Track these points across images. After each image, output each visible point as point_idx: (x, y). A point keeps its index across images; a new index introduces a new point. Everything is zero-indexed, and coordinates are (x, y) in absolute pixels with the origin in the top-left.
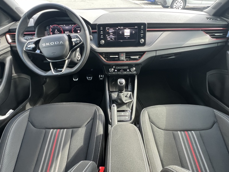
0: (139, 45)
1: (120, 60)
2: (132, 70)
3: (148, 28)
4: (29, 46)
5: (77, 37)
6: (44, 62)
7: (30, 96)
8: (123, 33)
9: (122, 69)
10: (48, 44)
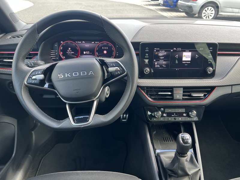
0: (205, 75)
1: (175, 98)
2: (191, 114)
3: (220, 50)
4: (34, 77)
5: (117, 65)
6: (44, 97)
7: (13, 155)
8: (180, 58)
9: (175, 113)
10: (68, 75)
